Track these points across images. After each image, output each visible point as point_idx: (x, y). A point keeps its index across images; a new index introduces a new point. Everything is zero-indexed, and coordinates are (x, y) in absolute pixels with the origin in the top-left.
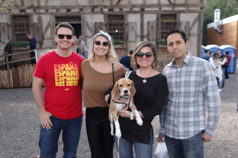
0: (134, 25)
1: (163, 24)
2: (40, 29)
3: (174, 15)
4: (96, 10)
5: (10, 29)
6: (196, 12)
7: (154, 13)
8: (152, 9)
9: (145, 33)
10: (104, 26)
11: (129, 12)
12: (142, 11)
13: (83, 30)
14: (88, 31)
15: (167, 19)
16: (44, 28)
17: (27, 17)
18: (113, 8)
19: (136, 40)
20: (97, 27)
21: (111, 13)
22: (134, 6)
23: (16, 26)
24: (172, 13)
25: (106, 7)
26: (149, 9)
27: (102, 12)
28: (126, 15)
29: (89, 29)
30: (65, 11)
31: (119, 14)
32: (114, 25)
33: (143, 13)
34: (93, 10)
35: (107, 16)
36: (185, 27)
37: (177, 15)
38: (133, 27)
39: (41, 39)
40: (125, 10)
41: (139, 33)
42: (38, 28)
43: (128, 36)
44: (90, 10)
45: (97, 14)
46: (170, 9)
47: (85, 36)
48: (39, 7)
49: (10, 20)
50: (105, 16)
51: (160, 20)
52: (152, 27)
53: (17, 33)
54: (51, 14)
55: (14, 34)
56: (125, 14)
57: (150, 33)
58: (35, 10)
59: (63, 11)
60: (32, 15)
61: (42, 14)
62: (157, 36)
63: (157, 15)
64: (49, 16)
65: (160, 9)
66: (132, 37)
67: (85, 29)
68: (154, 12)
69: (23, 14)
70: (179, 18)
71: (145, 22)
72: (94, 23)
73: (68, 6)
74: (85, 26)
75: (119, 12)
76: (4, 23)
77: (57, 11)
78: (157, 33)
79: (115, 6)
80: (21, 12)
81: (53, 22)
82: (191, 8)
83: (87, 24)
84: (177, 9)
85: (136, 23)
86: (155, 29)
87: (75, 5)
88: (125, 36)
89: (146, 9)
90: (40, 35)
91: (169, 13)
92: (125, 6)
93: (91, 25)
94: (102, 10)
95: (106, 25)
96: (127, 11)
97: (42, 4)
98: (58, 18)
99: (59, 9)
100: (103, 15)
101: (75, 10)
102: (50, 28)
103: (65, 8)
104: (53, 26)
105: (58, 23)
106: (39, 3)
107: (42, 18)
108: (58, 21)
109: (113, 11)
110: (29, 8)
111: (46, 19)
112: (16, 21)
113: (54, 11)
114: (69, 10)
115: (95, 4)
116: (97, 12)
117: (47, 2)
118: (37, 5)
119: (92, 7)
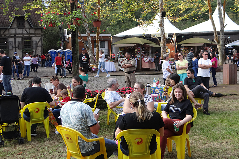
0: (11, 42)
1: (25, 42)
3: (30, 38)
6: (40, 37)
8: (19, 36)
9: (17, 46)
11: (9, 37)
15: (26, 40)
19: (13, 49)
22: (11, 34)
26: (18, 36)
31: (4, 38)
36: (35, 43)
41: (14, 46)
43: (9, 47)
46: (28, 35)
51: (23, 40)
52: (20, 43)
57: (19, 45)
62: (22, 47)
63: (22, 38)
65: (23, 35)
66: (11, 48)
68: (20, 37)
70: (32, 39)
71: (17, 41)
79: (2, 34)
82: (37, 35)
84: (31, 35)
86: (21, 44)
88: (7, 47)
89: (16, 36)
91: (27, 37)
92: (7, 34)
96: (8, 36)
109: (1, 37)
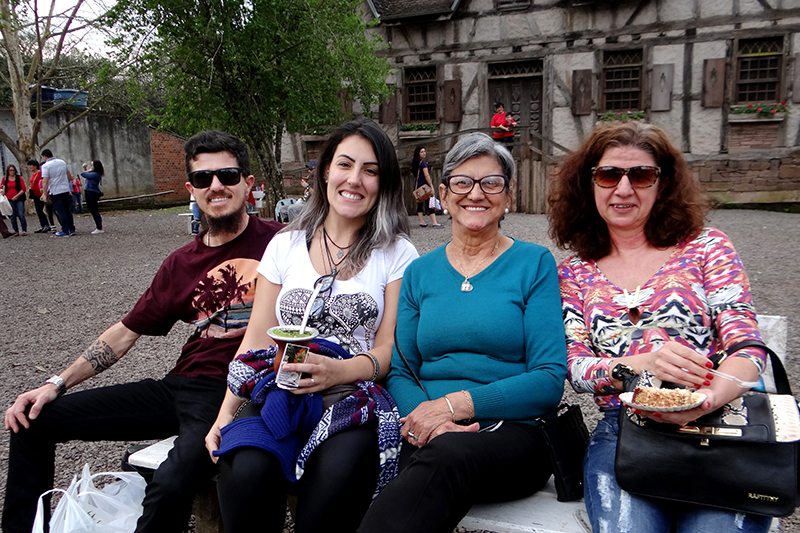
0: (666, 71)
1: (743, 63)
2: (456, 93)
3: (776, 40)
4: (576, 43)
5: (401, 96)
7: (719, 39)
8: (717, 29)
9: (696, 89)
10: (594, 78)
11: (656, 42)
12: (690, 34)
13: (547, 89)
14: (557, 92)
15: (755, 51)
16: (465, 90)
17: (433, 70)
18: (616, 34)
19: (671, 108)
20: (578, 81)
21: (613, 47)
22: (669, 26)
23: (411, 91)
24: (772, 34)
25: (600, 34)
26: (707, 30)
27: (590, 46)
28: (648, 48)
29: (559, 87)
30: (511, 49)
31: (633, 47)
32: (618, 74)
33: (691, 41)
34: (570, 43)
35: (602, 55)
37: (786, 38)
38: (663, 76)
39: (458, 114)
40: (646, 36)
41: (679, 89)
42: (453, 92)
43: (650, 98)
44: (564, 45)
45: (580, 51)
46: (766, 24)
47: (551, 102)
48: (456, 47)
49: (400, 79)
50: (597, 56)
51: (737, 54)
52: (714, 73)
53: (412, 104)
54: (481, 57)
55: (407, 107)
56: (645, 47)
57: (709, 87)
58: (448, 54)
59: (506, 53)
60: (442, 64)
61: (462, 60)
62: (725, 94)
63: (729, 42)
64: (477, 64)
66: (659, 100)
67: (550, 86)
68: (720, 37)
69: (426, 63)
70: (790, 45)
71: (697, 60)
72: (572, 73)
73: (515, 40)
74: (550, 81)
75: (630, 43)
76: (390, 85)
77: (493, 53)
78: (725, 87)
79: (623, 29)
80: (421, 60)
81: (483, 76)
83: (556, 77)
84: (785, 22)
85: (672, 66)
86: (720, 78)
87: (531, 35)
88: (644, 98)
89: (699, 31)
90: (457, 107)
91: (762, 35)
92: (648, 28)
93: (564, 78)
94: (591, 42)
95: (598, 77)
96: (651, 40)
97: (464, 39)
98: (493, 67)
99: (496, 48)
100: (592, 54)
101: (530, 48)
102: (476, 90)
103: (511, 45)
104: (484, 85)
105: (493, 77)
106: (456, 38)
107: (462, 70)
108: (494, 74)
109: (616, 42)
110: (437, 50)
111: (471, 72)
112: (412, 79)
113: (487, 52)
114: (517, 49)
115: (576, 29)
116: (579, 47)
117: (473, 35)
118: (452, 42)
119: (568, 37)
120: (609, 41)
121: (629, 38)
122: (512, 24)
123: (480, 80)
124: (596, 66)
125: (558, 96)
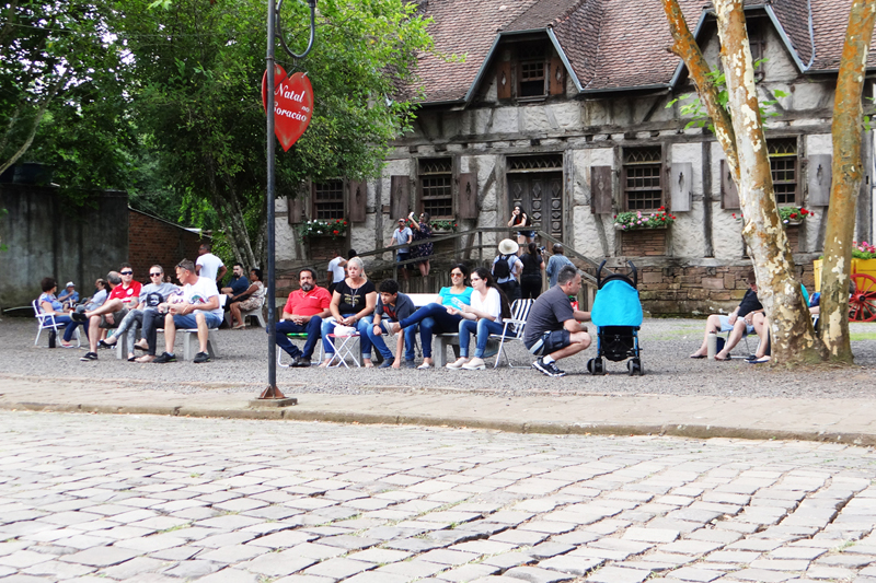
0: (684, 170)
2: (472, 188)
3: (790, 141)
4: (596, 138)
5: (414, 189)
10: (613, 175)
11: (674, 139)
12: (707, 133)
13: (567, 186)
14: (577, 189)
16: (483, 184)
17: (449, 161)
18: (634, 130)
19: (693, 209)
20: (597, 178)
21: (632, 144)
23: (426, 184)
24: (785, 135)
25: (618, 129)
27: (609, 142)
28: (666, 145)
29: (579, 184)
30: (529, 142)
32: (639, 172)
33: (708, 140)
34: (589, 138)
35: (621, 151)
36: (820, 169)
37: (799, 140)
38: (681, 176)
39: (473, 210)
40: (663, 133)
42: (468, 186)
43: (669, 199)
44: (583, 139)
45: (600, 147)
46: (780, 125)
47: (571, 200)
48: (473, 138)
49: (414, 170)
50: (616, 152)
53: (427, 198)
54: (499, 150)
55: (422, 201)
56: (663, 144)
58: (465, 145)
59: (523, 146)
60: (458, 155)
61: (480, 152)
64: (494, 156)
66: (679, 201)
67: (570, 183)
69: (442, 154)
70: (803, 148)
71: (715, 160)
72: (590, 169)
73: (533, 132)
74: (570, 177)
75: (649, 140)
76: (402, 177)
77: (511, 145)
80: (437, 151)
81: (502, 170)
83: (575, 173)
84: (797, 123)
85: (690, 165)
87: (549, 128)
88: (663, 198)
90: (473, 202)
92: (666, 125)
93: (583, 174)
94: (609, 137)
95: (618, 174)
96: (670, 137)
97: (481, 130)
98: (513, 160)
99: (514, 141)
100: (612, 149)
101: (549, 141)
102: (494, 184)
103: (529, 138)
104: (502, 179)
105: (512, 171)
106: (473, 128)
107: (479, 163)
108: (514, 167)
109: (635, 139)
110: (453, 141)
111: (488, 164)
112: (427, 170)
113: (506, 145)
114: (535, 142)
115: (594, 123)
116: (597, 142)
117: (490, 125)
118: (468, 133)
119: (587, 131)
120: (627, 137)
121: (648, 135)
122: (530, 116)
123: (498, 173)
124: (616, 163)
125: (579, 193)
